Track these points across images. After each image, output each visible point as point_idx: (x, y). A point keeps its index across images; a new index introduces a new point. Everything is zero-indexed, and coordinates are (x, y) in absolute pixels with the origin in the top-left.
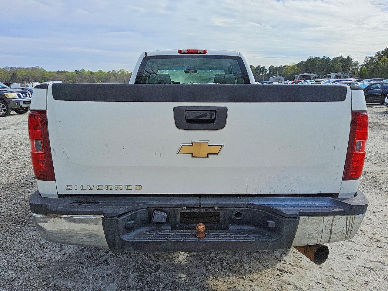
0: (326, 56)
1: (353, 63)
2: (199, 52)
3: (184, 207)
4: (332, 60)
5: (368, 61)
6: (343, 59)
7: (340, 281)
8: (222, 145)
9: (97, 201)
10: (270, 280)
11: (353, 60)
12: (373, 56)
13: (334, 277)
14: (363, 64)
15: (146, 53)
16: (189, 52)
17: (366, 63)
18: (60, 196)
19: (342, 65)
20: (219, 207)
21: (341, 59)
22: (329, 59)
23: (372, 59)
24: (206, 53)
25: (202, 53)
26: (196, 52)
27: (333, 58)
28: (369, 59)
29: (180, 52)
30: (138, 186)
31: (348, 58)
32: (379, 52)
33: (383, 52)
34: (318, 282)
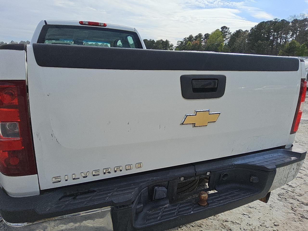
0: (152, 39)
1: (170, 45)
2: (99, 25)
3: (182, 178)
4: (156, 42)
5: (179, 44)
6: (163, 42)
7: (256, 209)
8: (220, 112)
9: (92, 189)
10: (212, 222)
11: (169, 43)
12: (182, 41)
13: (250, 207)
14: (177, 46)
15: (45, 21)
16: (90, 23)
17: (178, 46)
18: (42, 192)
19: (162, 46)
20: (210, 172)
21: (162, 42)
22: (154, 41)
23: (182, 42)
24: (106, 26)
25: (102, 26)
26: (97, 24)
27: (157, 41)
28: (180, 43)
29: (81, 23)
30: (139, 165)
31: (167, 41)
32: (186, 38)
33: (188, 38)
34: (244, 214)
